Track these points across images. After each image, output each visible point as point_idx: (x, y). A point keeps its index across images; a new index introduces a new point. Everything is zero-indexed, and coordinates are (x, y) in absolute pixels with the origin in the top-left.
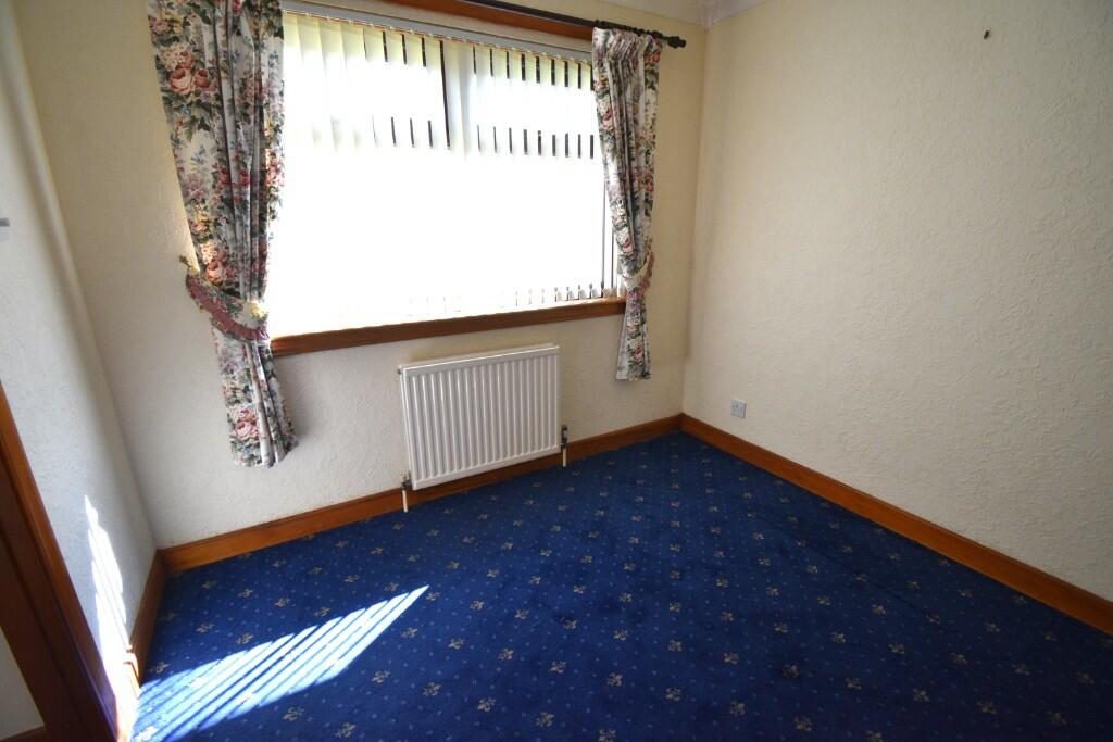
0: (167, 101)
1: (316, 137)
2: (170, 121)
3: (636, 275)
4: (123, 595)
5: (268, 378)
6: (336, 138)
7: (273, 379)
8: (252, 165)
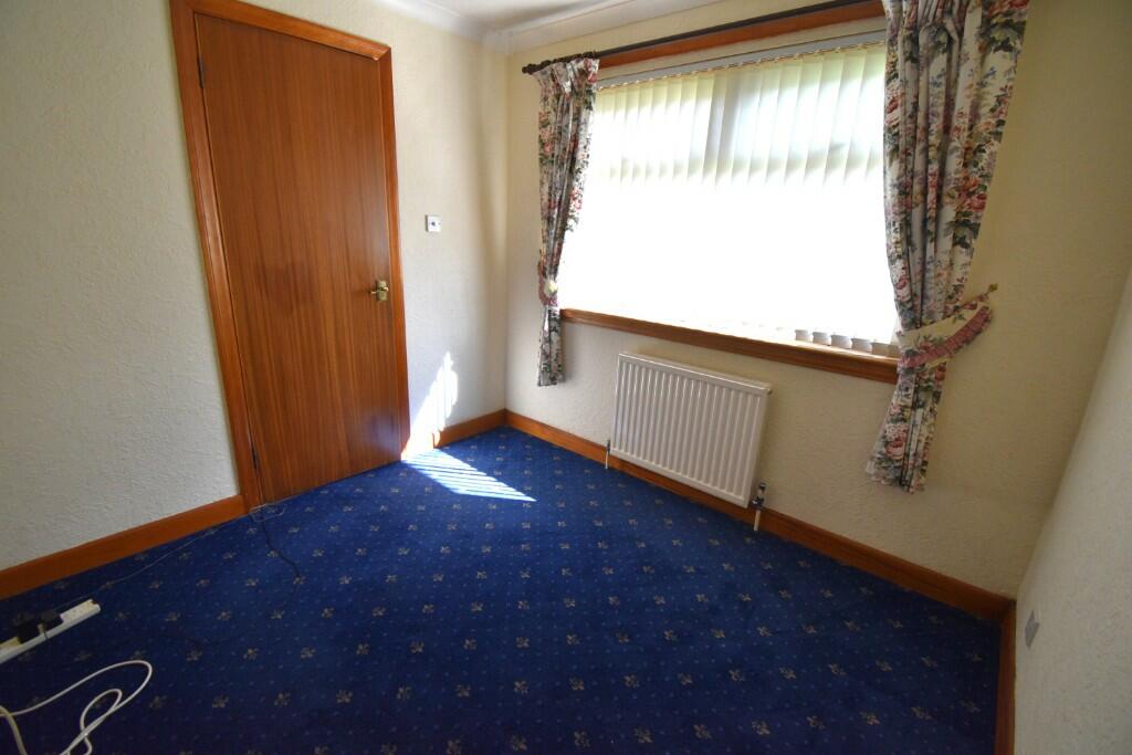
0: (541, 160)
1: (612, 173)
2: (541, 172)
3: (915, 333)
4: (454, 407)
5: (550, 331)
6: (623, 173)
7: (553, 333)
8: (561, 196)
